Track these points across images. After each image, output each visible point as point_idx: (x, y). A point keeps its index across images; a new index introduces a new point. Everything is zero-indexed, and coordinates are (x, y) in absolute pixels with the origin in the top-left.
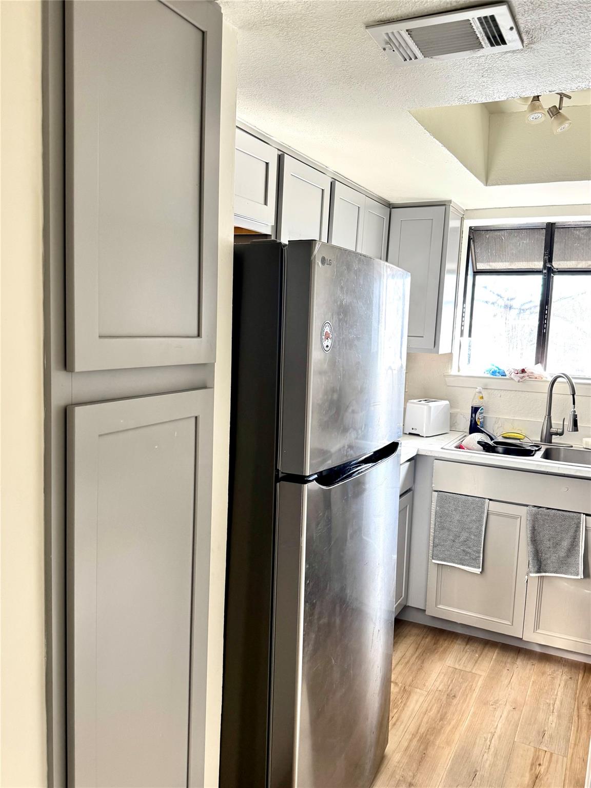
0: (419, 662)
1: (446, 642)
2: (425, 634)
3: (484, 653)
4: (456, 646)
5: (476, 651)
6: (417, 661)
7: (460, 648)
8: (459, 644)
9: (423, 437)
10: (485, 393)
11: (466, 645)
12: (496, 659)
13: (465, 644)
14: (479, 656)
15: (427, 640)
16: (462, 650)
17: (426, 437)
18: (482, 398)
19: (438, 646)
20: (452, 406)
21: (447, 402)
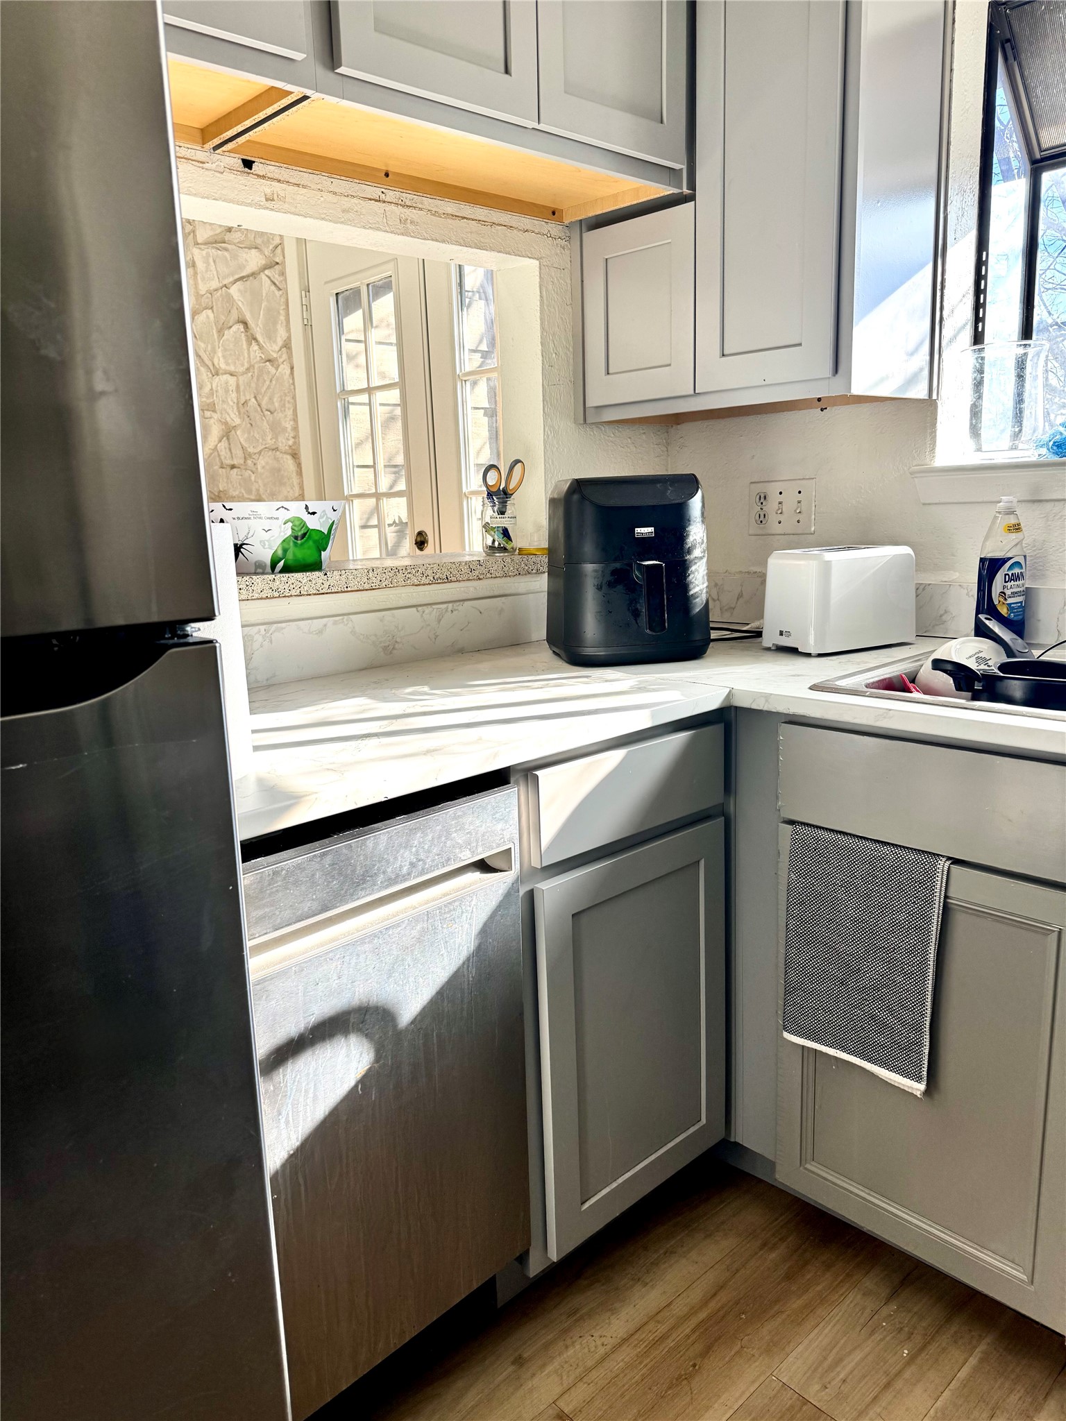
0: (699, 1347)
1: (828, 1275)
2: (773, 1235)
3: (933, 1348)
4: (851, 1296)
5: (910, 1335)
6: (693, 1338)
7: (864, 1308)
8: (866, 1294)
9: (809, 655)
10: (1025, 516)
11: (888, 1300)
12: (964, 1385)
13: (884, 1292)
14: (912, 1359)
15: (773, 1255)
16: (862, 1321)
17: (820, 655)
18: (1017, 528)
19: (794, 1288)
20: (922, 562)
21: (905, 550)
